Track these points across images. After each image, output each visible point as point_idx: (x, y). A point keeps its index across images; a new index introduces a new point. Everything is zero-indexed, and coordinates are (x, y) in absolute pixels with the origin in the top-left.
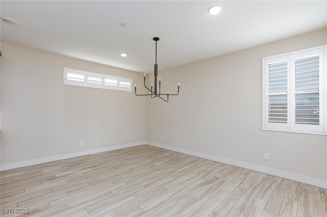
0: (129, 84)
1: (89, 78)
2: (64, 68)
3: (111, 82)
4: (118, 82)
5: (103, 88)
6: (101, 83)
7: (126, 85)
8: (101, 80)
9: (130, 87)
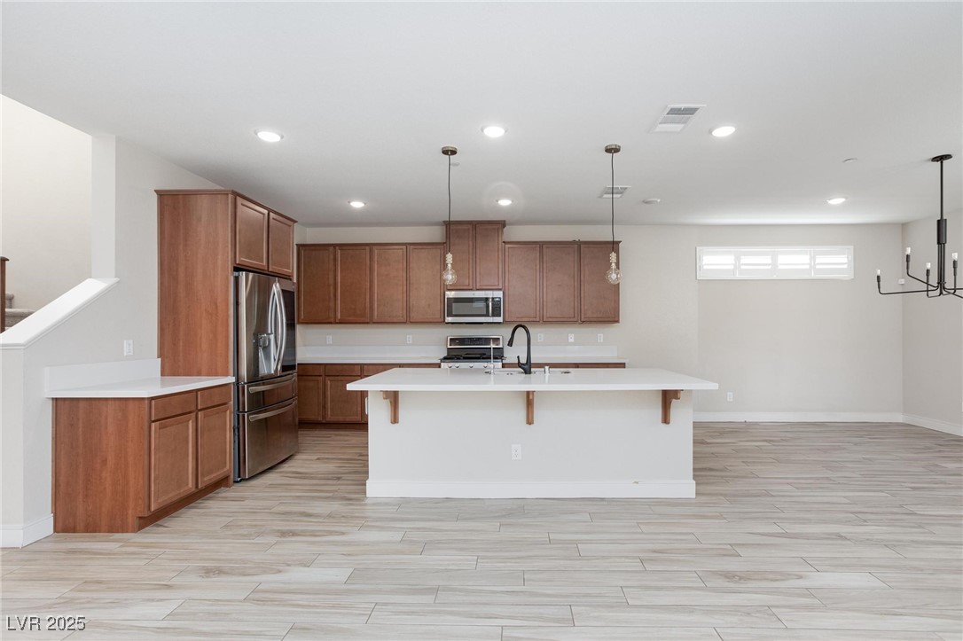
0: (846, 261)
1: (745, 260)
2: (698, 248)
3: (794, 261)
4: (813, 258)
5: (775, 277)
6: (770, 267)
7: (836, 262)
8: (769, 261)
9: (846, 266)
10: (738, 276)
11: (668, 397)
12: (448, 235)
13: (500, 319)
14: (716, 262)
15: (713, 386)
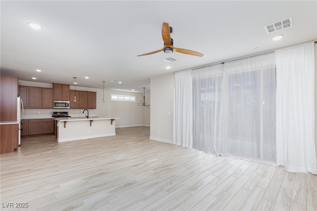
1: (119, 97)
2: (111, 94)
4: (130, 98)
5: (124, 101)
6: (123, 99)
7: (133, 99)
9: (135, 99)
10: (118, 100)
11: (112, 120)
12: (53, 86)
13: (69, 108)
14: (114, 97)
15: (119, 118)
